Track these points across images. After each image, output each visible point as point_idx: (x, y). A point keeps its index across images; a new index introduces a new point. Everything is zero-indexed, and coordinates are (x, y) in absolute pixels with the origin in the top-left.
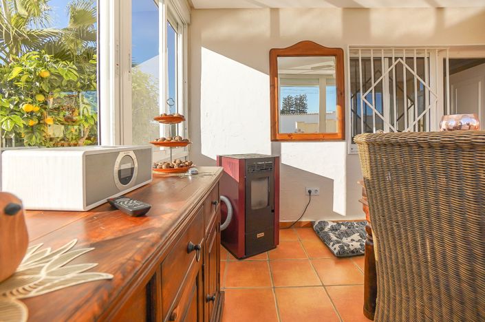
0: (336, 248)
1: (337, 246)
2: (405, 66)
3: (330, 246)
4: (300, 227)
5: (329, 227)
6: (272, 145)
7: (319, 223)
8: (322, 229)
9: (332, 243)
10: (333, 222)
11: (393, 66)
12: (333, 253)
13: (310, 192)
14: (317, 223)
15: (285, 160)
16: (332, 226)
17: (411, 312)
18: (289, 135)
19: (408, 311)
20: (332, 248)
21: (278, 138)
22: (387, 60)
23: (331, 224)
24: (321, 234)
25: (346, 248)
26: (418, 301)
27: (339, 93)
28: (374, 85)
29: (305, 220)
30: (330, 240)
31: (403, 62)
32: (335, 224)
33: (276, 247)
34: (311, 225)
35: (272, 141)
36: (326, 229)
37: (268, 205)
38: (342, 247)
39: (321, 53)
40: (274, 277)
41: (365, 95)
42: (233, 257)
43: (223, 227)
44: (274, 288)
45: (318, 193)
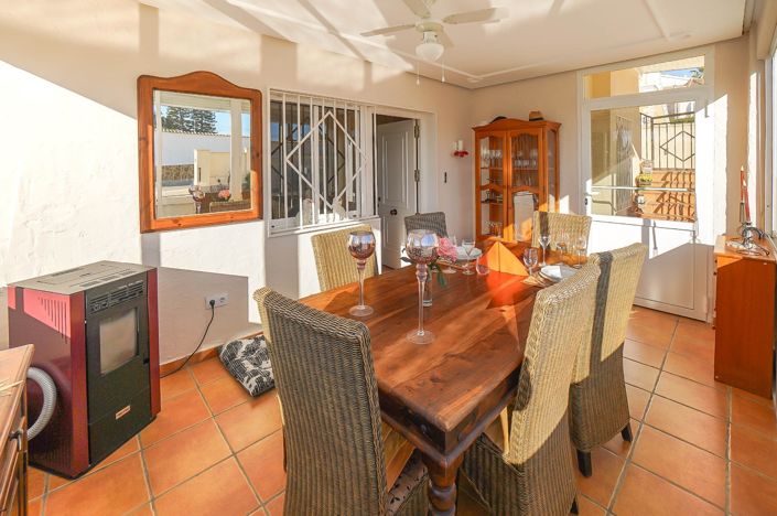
0: (251, 384)
1: (253, 381)
2: (336, 121)
3: (244, 384)
4: (198, 362)
5: (243, 349)
6: (142, 239)
7: (229, 347)
8: (233, 356)
9: (246, 378)
10: (249, 338)
11: (323, 120)
12: (248, 392)
13: (212, 303)
14: (225, 348)
15: (168, 260)
16: (247, 348)
17: (313, 473)
18: (176, 221)
19: (311, 472)
20: (247, 386)
21: (153, 228)
22: (317, 109)
23: (246, 343)
24: (232, 366)
25: (265, 379)
26: (317, 461)
27: (255, 154)
28: (300, 142)
29: (205, 348)
30: (244, 372)
31: (334, 117)
32: (252, 341)
33: (155, 418)
34: (216, 352)
35: (142, 232)
36: (239, 355)
37: (137, 354)
38: (260, 381)
39: (229, 93)
40: (152, 481)
41: (290, 155)
42: (61, 480)
43: (32, 432)
44: (153, 500)
45: (225, 302)
